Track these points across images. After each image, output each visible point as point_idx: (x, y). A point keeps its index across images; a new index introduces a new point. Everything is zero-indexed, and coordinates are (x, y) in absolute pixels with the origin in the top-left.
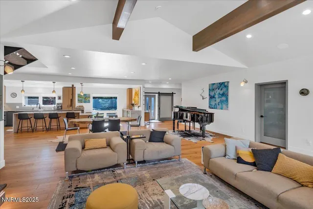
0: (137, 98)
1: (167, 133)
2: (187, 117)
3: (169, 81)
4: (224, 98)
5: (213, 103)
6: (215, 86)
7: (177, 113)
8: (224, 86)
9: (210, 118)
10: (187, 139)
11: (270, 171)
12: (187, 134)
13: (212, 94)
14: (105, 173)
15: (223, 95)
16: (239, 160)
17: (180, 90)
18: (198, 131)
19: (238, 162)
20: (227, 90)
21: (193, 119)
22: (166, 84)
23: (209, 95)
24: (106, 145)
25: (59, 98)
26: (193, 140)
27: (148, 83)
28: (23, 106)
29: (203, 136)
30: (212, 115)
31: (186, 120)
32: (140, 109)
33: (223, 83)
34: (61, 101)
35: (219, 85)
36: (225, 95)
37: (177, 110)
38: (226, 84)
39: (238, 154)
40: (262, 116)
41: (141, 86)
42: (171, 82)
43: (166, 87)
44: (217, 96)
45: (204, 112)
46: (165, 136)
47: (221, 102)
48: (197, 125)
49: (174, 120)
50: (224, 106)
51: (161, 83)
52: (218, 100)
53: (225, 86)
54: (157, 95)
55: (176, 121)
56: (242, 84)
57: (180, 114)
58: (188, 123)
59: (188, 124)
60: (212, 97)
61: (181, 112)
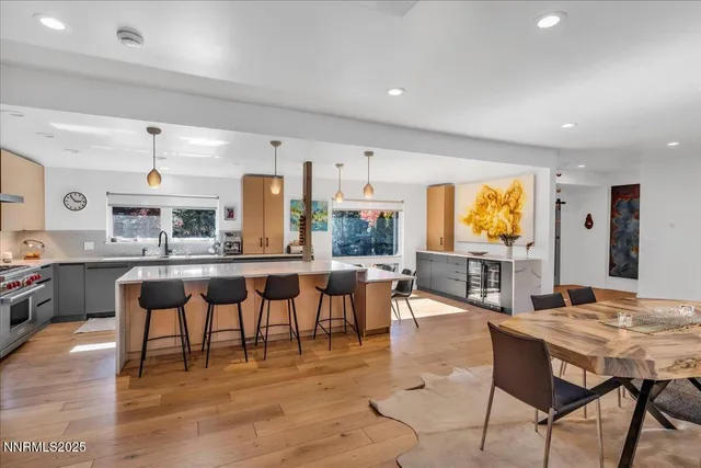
25: (230, 214)
28: (108, 241)
34: (235, 225)
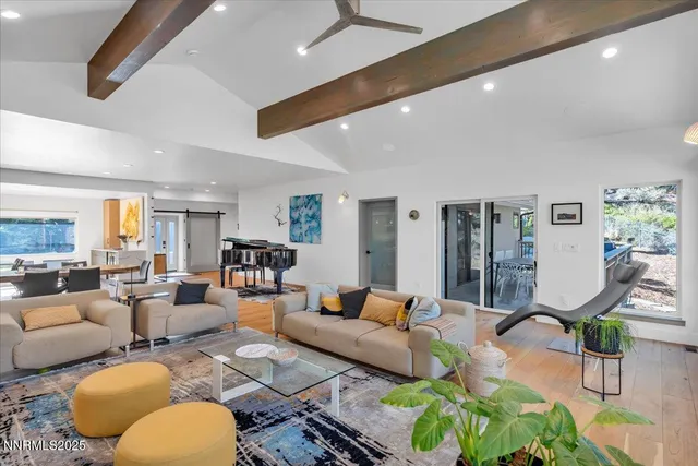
0: (133, 223)
1: (211, 286)
2: (248, 259)
3: (209, 186)
4: (314, 223)
5: (297, 232)
6: (300, 202)
7: (229, 251)
8: (313, 201)
9: (290, 259)
10: (249, 299)
11: (357, 317)
12: (250, 291)
13: (296, 215)
14: (83, 369)
15: (313, 217)
16: (324, 311)
17: (234, 206)
18: (272, 286)
19: (322, 314)
20: (319, 209)
21: (260, 263)
22: (203, 192)
23: (291, 217)
24: (79, 317)
26: (260, 300)
27: (162, 189)
29: (279, 291)
30: (293, 253)
31: (247, 266)
32: (142, 247)
33: (313, 197)
35: (306, 200)
36: (315, 217)
37: (229, 246)
38: (317, 198)
39: (322, 303)
40: (368, 252)
41: (146, 195)
42: (215, 190)
43: (203, 199)
44: (303, 220)
45: (279, 248)
46: (208, 291)
47: (311, 229)
48: (269, 274)
49: (223, 267)
50: (315, 237)
51: (192, 190)
52: (305, 227)
53: (316, 202)
54: (181, 216)
55: (227, 268)
56: (341, 200)
57: (236, 254)
58: (252, 272)
59: (250, 274)
60: (294, 222)
61: (237, 251)
